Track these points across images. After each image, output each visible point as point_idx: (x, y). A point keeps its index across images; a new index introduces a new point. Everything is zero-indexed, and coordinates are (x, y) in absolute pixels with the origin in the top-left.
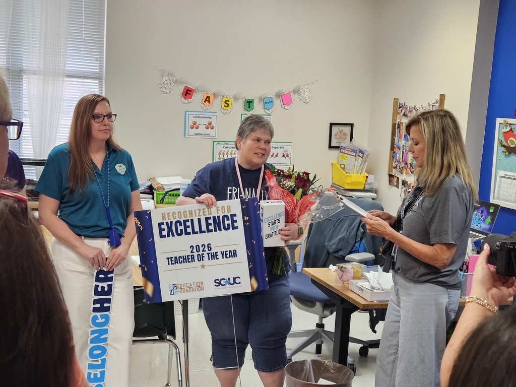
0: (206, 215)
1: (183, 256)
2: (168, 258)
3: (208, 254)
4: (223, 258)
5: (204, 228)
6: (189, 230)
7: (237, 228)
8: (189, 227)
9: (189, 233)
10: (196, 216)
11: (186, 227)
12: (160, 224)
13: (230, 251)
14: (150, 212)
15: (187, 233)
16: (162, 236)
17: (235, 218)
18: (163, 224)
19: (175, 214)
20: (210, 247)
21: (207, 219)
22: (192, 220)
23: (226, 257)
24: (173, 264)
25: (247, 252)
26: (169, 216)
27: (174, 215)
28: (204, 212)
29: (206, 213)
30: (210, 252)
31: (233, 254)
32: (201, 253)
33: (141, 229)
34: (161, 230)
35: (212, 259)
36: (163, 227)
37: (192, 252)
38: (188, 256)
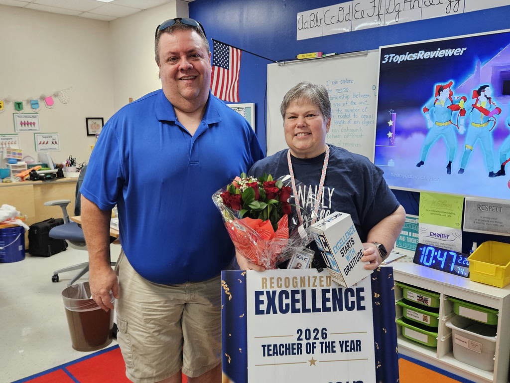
0: (323, 286)
1: (286, 345)
2: (264, 346)
3: (322, 343)
4: (342, 351)
5: (319, 305)
6: (299, 306)
7: (363, 308)
8: (298, 301)
9: (298, 311)
10: (309, 286)
11: (295, 301)
12: (258, 294)
13: (352, 342)
14: (245, 275)
15: (295, 311)
16: (258, 312)
17: (362, 294)
18: (262, 293)
19: (281, 281)
20: (326, 334)
21: (324, 292)
22: (304, 292)
23: (347, 351)
24: (271, 355)
25: (375, 345)
26: (271, 283)
27: (280, 283)
28: (321, 281)
29: (324, 283)
30: (324, 341)
31: (356, 346)
32: (311, 341)
33: (230, 298)
34: (258, 302)
35: (326, 352)
36: (261, 298)
37: (299, 339)
38: (293, 344)
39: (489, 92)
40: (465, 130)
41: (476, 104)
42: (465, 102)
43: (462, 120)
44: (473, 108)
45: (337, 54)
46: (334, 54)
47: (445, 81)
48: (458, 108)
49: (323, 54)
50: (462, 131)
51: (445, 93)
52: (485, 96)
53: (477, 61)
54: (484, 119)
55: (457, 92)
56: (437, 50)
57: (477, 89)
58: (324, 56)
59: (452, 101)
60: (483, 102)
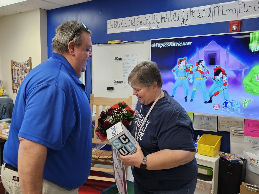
39: (203, 63)
40: (193, 81)
41: (197, 69)
42: (192, 67)
43: (191, 76)
44: (196, 71)
45: (129, 42)
46: (127, 41)
47: (183, 57)
48: (189, 70)
49: (121, 41)
50: (191, 81)
51: (183, 63)
52: (202, 65)
53: (197, 49)
54: (201, 76)
55: (189, 63)
56: (179, 43)
57: (198, 62)
58: (122, 42)
59: (186, 67)
60: (201, 68)
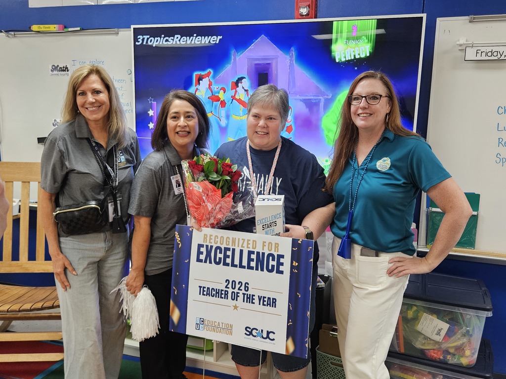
0: (249, 248)
1: (216, 289)
2: (200, 287)
3: (244, 294)
4: (260, 304)
5: (245, 263)
6: (229, 261)
7: (282, 272)
8: (228, 257)
9: (228, 265)
10: (238, 246)
11: (226, 256)
12: (200, 246)
13: (269, 298)
14: (192, 230)
15: (226, 264)
16: (199, 260)
17: (282, 260)
18: (202, 246)
19: (217, 238)
20: (248, 287)
21: (250, 253)
22: (234, 250)
23: (263, 305)
24: (205, 295)
25: (289, 306)
26: (210, 239)
27: (216, 240)
28: (248, 244)
29: (250, 246)
30: (246, 293)
31: (272, 302)
32: (236, 290)
33: (180, 246)
34: (199, 253)
35: (247, 302)
36: (202, 249)
37: (226, 287)
38: (222, 290)
39: (246, 83)
40: (226, 122)
41: (235, 95)
42: (224, 92)
43: (223, 112)
44: (232, 100)
45: (82, 29)
46: (79, 29)
47: (204, 69)
48: (218, 99)
49: (65, 27)
50: (223, 123)
51: (205, 82)
52: (243, 88)
53: (233, 52)
54: (243, 111)
55: (216, 82)
56: (193, 36)
57: (235, 81)
58: (66, 30)
59: (212, 92)
60: (241, 95)
